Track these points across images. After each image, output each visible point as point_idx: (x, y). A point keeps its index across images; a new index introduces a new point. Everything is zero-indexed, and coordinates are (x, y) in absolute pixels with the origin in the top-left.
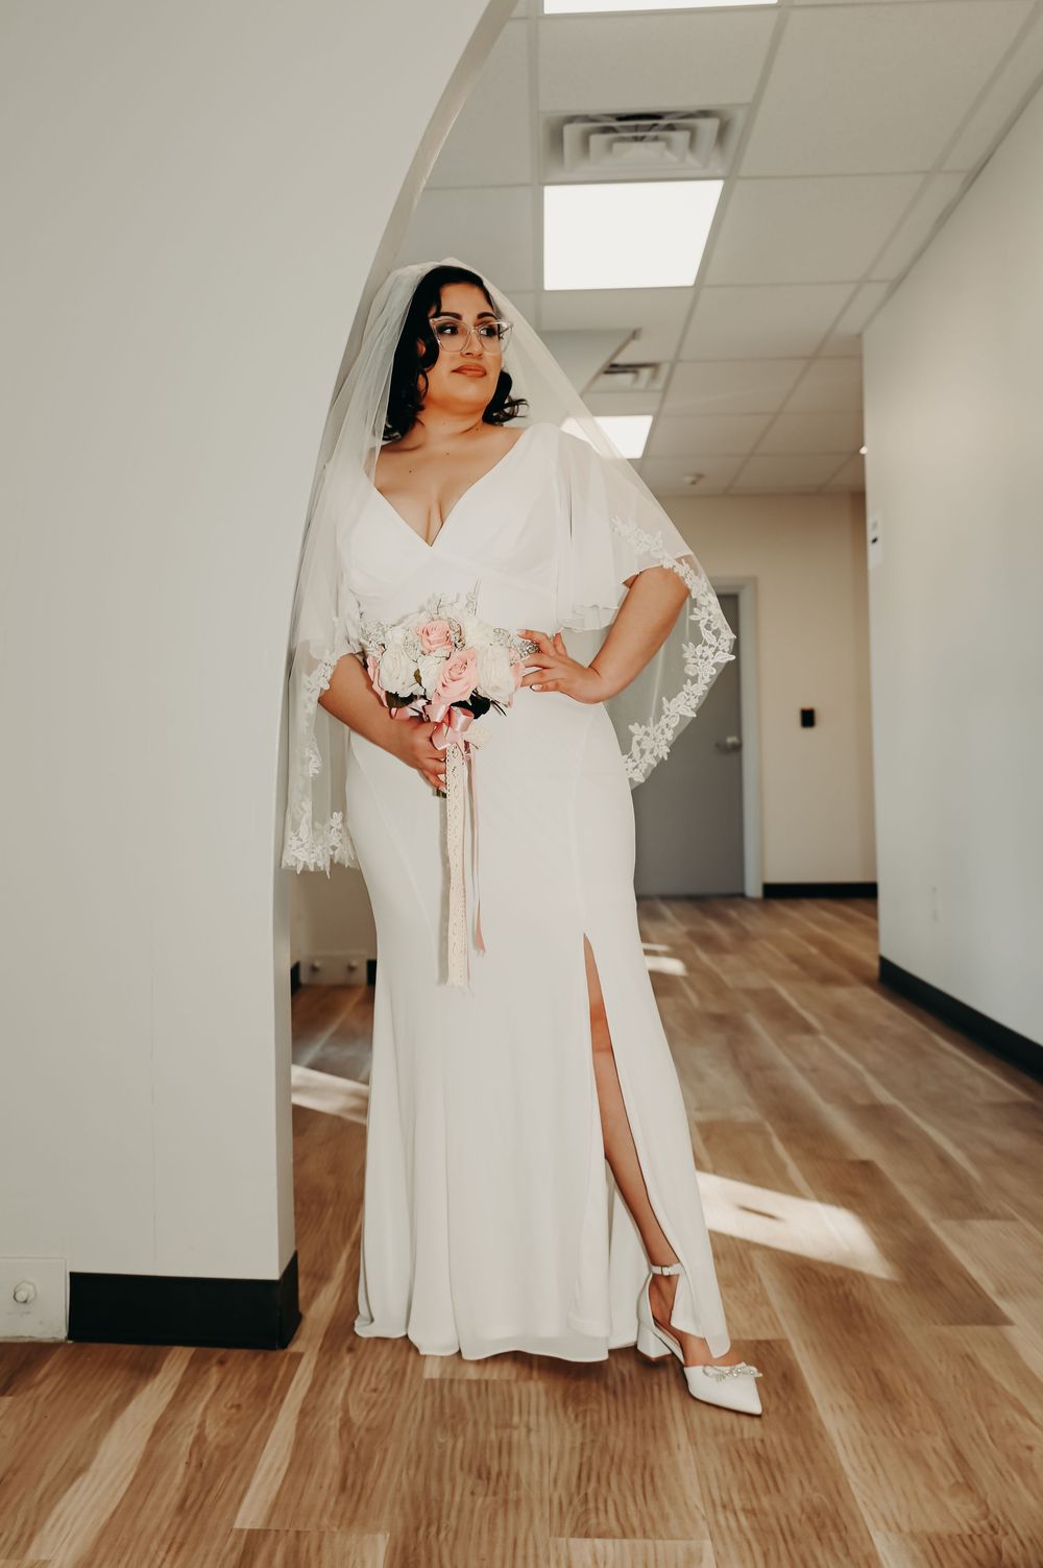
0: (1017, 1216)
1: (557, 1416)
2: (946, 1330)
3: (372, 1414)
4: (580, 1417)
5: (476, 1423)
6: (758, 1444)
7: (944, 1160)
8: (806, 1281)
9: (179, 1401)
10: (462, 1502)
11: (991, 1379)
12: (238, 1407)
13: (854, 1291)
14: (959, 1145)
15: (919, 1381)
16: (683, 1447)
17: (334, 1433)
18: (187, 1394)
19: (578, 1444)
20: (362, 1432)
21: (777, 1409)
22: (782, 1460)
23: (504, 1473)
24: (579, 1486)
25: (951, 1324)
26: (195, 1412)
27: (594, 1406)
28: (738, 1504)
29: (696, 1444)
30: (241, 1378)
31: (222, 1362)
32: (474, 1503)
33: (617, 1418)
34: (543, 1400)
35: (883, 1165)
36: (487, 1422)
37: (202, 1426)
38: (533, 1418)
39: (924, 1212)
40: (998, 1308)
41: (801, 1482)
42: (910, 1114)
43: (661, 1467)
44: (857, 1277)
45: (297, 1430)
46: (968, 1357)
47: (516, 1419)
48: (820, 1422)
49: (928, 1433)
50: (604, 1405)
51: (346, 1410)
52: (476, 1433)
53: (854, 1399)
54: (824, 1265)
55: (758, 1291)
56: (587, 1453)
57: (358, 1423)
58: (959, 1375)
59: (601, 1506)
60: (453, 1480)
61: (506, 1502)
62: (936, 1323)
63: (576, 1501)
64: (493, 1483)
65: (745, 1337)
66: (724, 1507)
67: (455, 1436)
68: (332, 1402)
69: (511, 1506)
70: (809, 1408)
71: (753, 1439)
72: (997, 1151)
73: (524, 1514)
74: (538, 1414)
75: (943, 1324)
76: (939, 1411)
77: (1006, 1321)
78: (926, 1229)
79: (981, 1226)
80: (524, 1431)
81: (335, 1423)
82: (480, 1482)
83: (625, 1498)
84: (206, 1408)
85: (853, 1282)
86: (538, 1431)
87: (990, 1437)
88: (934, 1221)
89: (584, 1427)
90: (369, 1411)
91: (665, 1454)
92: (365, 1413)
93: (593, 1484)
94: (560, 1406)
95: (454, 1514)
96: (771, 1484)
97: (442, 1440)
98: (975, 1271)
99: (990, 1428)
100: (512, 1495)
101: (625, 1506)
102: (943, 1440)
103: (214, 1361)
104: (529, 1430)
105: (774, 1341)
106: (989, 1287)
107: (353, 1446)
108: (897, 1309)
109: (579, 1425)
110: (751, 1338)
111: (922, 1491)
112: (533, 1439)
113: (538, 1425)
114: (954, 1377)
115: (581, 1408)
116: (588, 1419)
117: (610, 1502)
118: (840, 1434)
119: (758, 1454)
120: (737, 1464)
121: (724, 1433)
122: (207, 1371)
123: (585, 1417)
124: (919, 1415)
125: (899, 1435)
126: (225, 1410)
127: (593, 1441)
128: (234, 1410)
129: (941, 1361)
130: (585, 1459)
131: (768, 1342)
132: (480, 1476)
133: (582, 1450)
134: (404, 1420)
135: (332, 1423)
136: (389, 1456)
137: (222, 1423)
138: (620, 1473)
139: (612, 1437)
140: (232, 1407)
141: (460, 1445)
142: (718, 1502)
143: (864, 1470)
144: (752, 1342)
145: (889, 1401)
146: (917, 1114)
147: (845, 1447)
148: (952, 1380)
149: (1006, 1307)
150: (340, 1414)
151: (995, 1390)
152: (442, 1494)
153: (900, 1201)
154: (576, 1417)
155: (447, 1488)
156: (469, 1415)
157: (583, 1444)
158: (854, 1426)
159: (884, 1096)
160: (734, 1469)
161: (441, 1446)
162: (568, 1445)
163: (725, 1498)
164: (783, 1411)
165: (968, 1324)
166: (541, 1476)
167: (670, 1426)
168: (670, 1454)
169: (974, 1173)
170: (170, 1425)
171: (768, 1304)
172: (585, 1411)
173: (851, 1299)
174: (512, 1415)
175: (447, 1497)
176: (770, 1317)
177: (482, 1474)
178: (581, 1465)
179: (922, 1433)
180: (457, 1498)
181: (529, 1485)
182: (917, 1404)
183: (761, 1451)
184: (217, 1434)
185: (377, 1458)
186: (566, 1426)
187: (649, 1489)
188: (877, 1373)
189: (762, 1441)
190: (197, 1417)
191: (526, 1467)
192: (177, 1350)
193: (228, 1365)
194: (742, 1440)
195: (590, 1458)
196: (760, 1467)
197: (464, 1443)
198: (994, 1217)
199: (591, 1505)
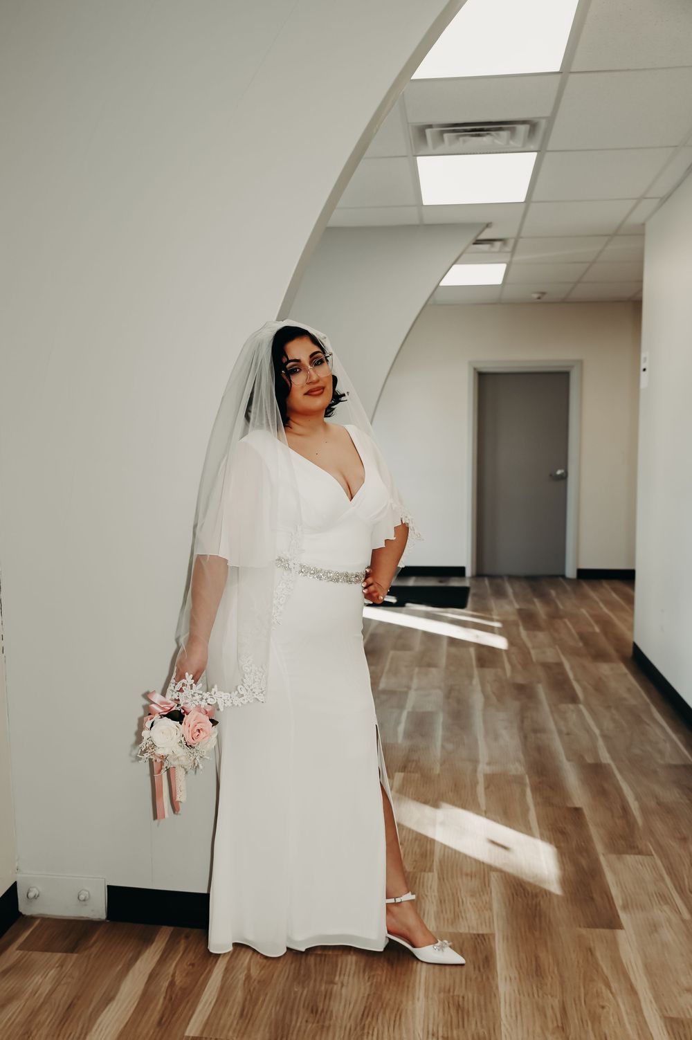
0: (653, 852)
1: (359, 977)
2: (584, 931)
3: (263, 972)
4: (371, 979)
5: (315, 980)
6: (461, 999)
7: (625, 810)
8: (517, 894)
9: (162, 961)
10: (300, 1027)
11: (597, 964)
12: (193, 965)
13: (542, 903)
14: (638, 798)
15: (558, 965)
16: (421, 999)
17: (241, 982)
18: (167, 956)
19: (366, 995)
20: (256, 983)
21: (476, 978)
22: (471, 1010)
23: (325, 1010)
24: (362, 1019)
25: (589, 927)
26: (171, 967)
27: (379, 972)
28: (440, 1034)
29: (427, 998)
30: (196, 948)
31: (187, 937)
32: (306, 1027)
33: (390, 981)
34: (353, 968)
35: (587, 812)
36: (322, 980)
37: (173, 976)
38: (346, 977)
39: (599, 848)
40: (618, 916)
41: (476, 1023)
42: (616, 772)
43: (406, 1010)
44: (547, 893)
45: (222, 980)
46: (590, 950)
47: (337, 978)
48: (497, 987)
49: (552, 996)
50: (385, 971)
51: (249, 970)
52: (314, 987)
53: (519, 973)
54: (530, 884)
55: (488, 900)
56: (370, 1000)
57: (254, 978)
58: (581, 961)
59: (371, 1032)
60: (298, 1013)
61: (323, 1027)
62: (580, 926)
63: (358, 1028)
64: (318, 1016)
65: (471, 932)
66: (433, 1035)
67: (303, 987)
68: (243, 964)
69: (325, 1029)
70: (493, 978)
71: (459, 996)
72: (659, 804)
73: (331, 1034)
74: (349, 976)
75: (584, 927)
76: (562, 983)
77: (620, 927)
78: (597, 861)
79: (630, 859)
80: (340, 985)
81: (242, 977)
82: (312, 1015)
83: (384, 1027)
84: (176, 966)
85: (543, 896)
86: (347, 986)
87: (585, 1001)
88: (603, 855)
89: (372, 984)
90: (261, 971)
91: (410, 1003)
92: (258, 972)
93: (369, 1019)
94: (362, 971)
95: (295, 1032)
96: (461, 1023)
97: (296, 990)
98: (615, 891)
99: (586, 995)
100: (327, 1023)
101: (383, 1033)
102: (559, 1001)
103: (183, 936)
104: (342, 985)
105: (487, 934)
106: (618, 902)
107: (250, 991)
108: (561, 915)
109: (369, 983)
110: (475, 932)
111: (538, 1030)
112: (344, 990)
113: (348, 983)
114: (578, 962)
115: (372, 974)
116: (375, 980)
117: (376, 1030)
118: (505, 995)
119: (459, 1005)
120: (446, 1010)
121: (444, 992)
122: (179, 942)
123: (373, 979)
124: (551, 986)
125: (536, 996)
126: (186, 967)
127: (374, 993)
128: (191, 967)
129: (574, 951)
130: (368, 1003)
131: (483, 935)
132: (312, 1012)
133: (368, 999)
134: (279, 976)
135: (241, 976)
136: (267, 998)
137: (184, 975)
138: (384, 1013)
139: (385, 992)
140: (190, 965)
141: (305, 992)
142: (431, 1032)
143: (511, 1017)
144: (474, 935)
145: (537, 975)
146: (621, 772)
147: (505, 1002)
148: (576, 963)
149: (624, 917)
150: (245, 972)
151: (597, 971)
152: (291, 1021)
153: (588, 839)
154: (369, 978)
155: (294, 1018)
156: (313, 975)
157: (369, 995)
158: (514, 991)
159: (605, 757)
160: (444, 1014)
161: (296, 993)
162: (361, 995)
163: (435, 1030)
164: (479, 979)
165: (597, 928)
166: (343, 1013)
167: (417, 987)
168: (413, 1003)
169: (640, 821)
170: (157, 974)
171: (491, 909)
172: (374, 976)
173: (538, 908)
174: (335, 976)
175: (293, 1023)
176: (489, 918)
177: (314, 1010)
178: (365, 1007)
179: (549, 996)
180: (298, 1024)
181: (336, 1017)
182: (552, 978)
183: (461, 1003)
184: (181, 981)
185: (261, 999)
186: (362, 983)
187: (397, 1023)
188: (537, 958)
189: (463, 997)
190: (171, 970)
191: (337, 1007)
192: (164, 928)
193: (190, 938)
194: (453, 996)
195: (371, 1003)
196: (458, 1013)
197: (308, 991)
198: (640, 853)
199: (366, 1031)
